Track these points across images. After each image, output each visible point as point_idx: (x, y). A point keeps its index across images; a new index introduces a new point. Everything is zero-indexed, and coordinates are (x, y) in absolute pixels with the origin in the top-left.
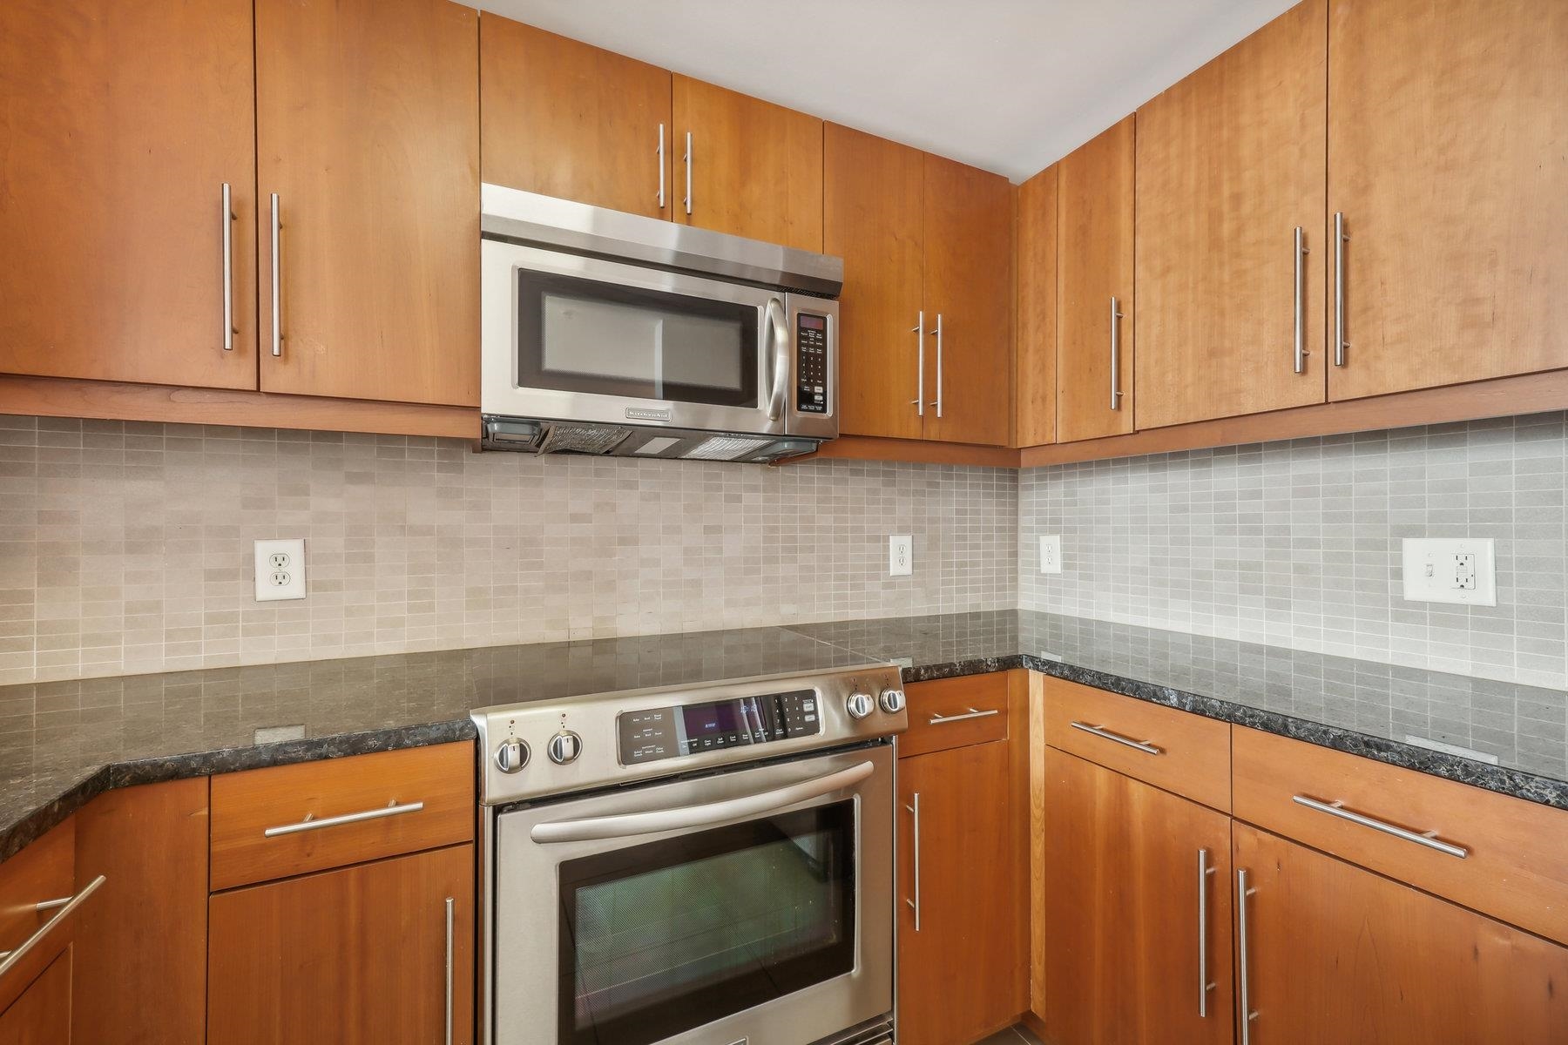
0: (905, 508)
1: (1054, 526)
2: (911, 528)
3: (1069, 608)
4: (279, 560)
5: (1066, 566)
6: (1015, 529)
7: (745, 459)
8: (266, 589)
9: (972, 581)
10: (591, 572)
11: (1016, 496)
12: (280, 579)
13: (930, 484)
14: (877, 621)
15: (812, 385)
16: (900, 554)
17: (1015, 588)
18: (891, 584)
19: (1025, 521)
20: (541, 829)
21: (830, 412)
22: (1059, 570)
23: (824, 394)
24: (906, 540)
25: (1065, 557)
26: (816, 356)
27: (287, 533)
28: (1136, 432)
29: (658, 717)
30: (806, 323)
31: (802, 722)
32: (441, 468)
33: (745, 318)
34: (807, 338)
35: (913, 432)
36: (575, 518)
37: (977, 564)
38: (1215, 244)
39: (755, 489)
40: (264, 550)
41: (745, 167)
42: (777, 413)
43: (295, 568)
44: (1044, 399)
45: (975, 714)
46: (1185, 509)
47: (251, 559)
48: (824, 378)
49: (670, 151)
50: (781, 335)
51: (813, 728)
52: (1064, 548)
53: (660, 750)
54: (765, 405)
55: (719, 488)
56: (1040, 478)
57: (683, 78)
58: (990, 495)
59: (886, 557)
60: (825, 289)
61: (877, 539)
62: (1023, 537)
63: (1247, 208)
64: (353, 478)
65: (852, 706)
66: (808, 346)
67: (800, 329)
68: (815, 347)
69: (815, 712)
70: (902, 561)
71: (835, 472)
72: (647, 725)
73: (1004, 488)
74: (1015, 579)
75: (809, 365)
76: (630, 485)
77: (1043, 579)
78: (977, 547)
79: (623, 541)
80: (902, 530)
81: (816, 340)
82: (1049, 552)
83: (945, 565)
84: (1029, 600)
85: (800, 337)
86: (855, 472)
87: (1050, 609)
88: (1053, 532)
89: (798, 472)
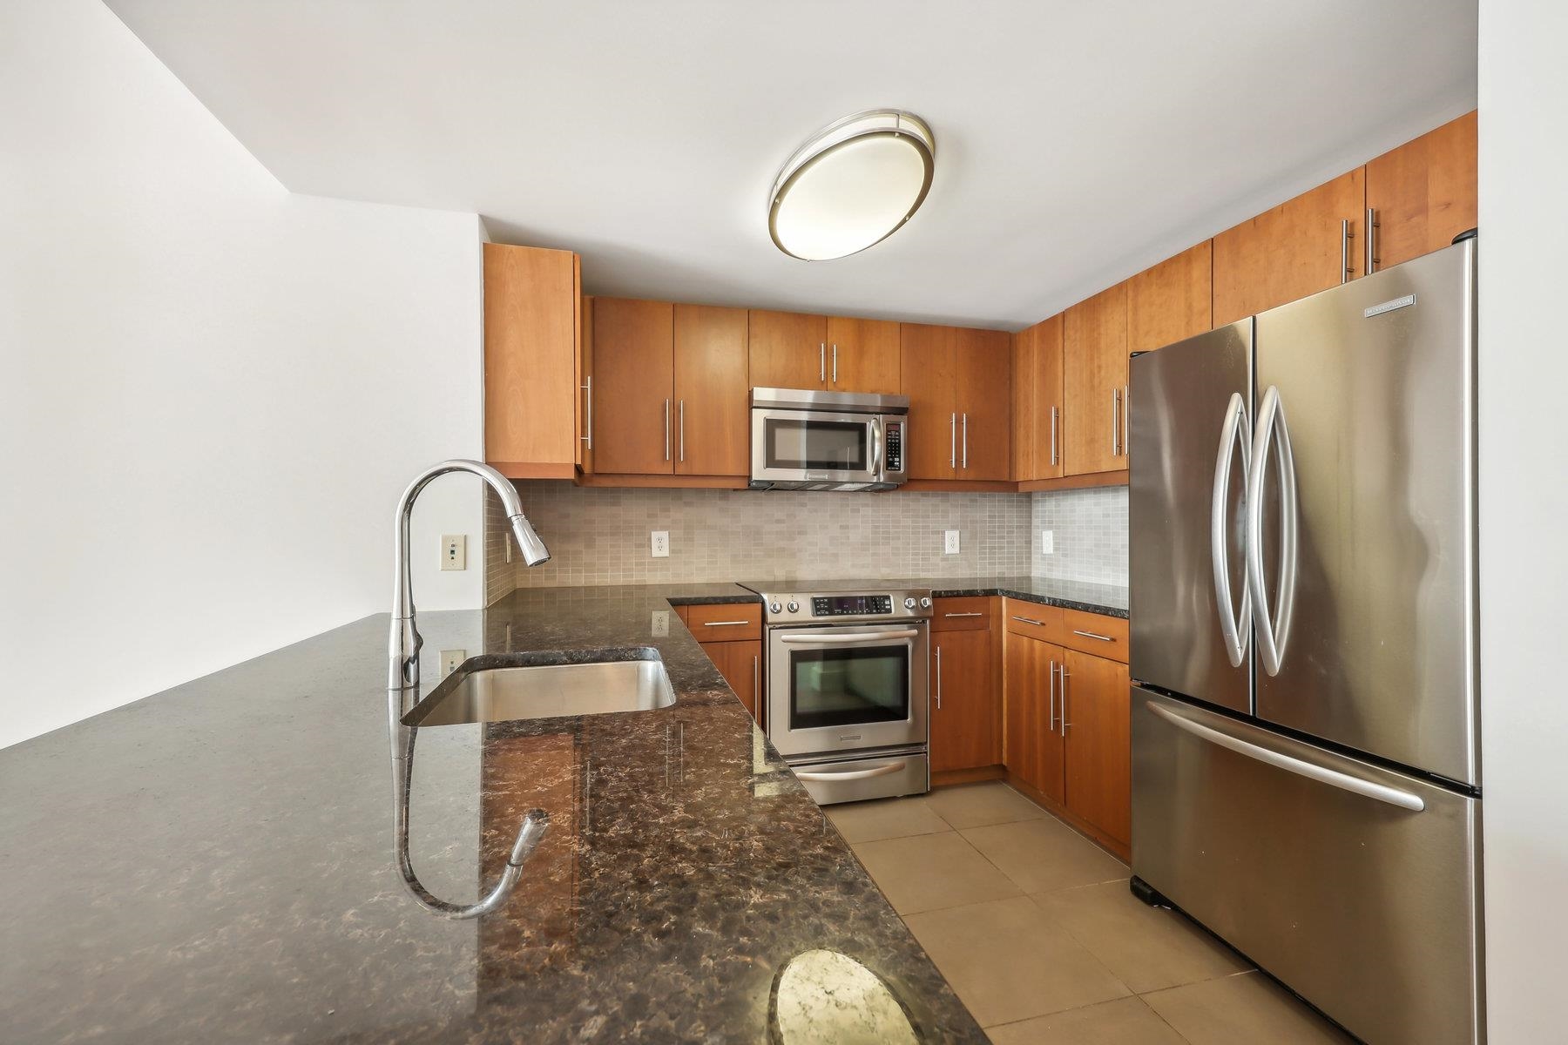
0: (955, 515)
1: (1049, 525)
2: (961, 526)
3: (1057, 575)
4: (660, 540)
5: (1056, 549)
6: (1029, 527)
7: (863, 490)
8: (656, 553)
9: (999, 558)
10: (784, 548)
11: (1030, 507)
12: (660, 548)
13: (972, 501)
14: (938, 580)
15: (893, 458)
16: (952, 542)
17: (1030, 563)
18: (946, 558)
19: (1036, 522)
20: (785, 637)
21: (902, 470)
22: (1052, 552)
23: (900, 462)
24: (956, 534)
25: (1055, 543)
26: (895, 443)
27: (663, 528)
28: (1065, 477)
29: (826, 600)
30: (891, 428)
31: (884, 608)
32: (721, 499)
33: (861, 429)
34: (891, 435)
35: (951, 476)
36: (778, 521)
37: (1003, 548)
38: (1092, 388)
39: (867, 505)
40: (655, 535)
41: (861, 352)
42: (877, 472)
43: (666, 543)
44: (1028, 455)
45: (969, 614)
46: (1108, 516)
47: (650, 539)
48: (899, 454)
49: (826, 353)
50: (877, 434)
51: (889, 611)
52: (1054, 538)
53: (827, 613)
54: (870, 468)
55: (848, 505)
56: (1043, 496)
57: (832, 317)
58: (1012, 506)
59: (944, 544)
60: (901, 411)
61: (938, 533)
62: (1034, 532)
63: (1103, 373)
64: (686, 504)
65: (907, 603)
66: (891, 439)
67: (888, 431)
68: (895, 439)
69: (890, 605)
70: (953, 546)
71: (913, 495)
72: (821, 603)
73: (1022, 502)
74: (1030, 558)
75: (892, 448)
76: (803, 505)
77: (1044, 557)
78: (1003, 538)
79: (799, 533)
80: (953, 528)
81: (895, 435)
82: (1046, 541)
83: (981, 548)
84: (1038, 571)
85: (887, 435)
86: (923, 495)
87: (1048, 575)
88: (1050, 528)
89: (891, 496)
